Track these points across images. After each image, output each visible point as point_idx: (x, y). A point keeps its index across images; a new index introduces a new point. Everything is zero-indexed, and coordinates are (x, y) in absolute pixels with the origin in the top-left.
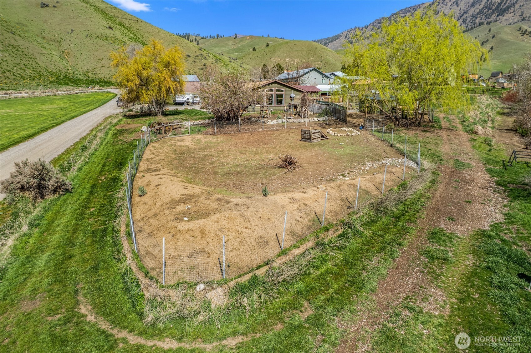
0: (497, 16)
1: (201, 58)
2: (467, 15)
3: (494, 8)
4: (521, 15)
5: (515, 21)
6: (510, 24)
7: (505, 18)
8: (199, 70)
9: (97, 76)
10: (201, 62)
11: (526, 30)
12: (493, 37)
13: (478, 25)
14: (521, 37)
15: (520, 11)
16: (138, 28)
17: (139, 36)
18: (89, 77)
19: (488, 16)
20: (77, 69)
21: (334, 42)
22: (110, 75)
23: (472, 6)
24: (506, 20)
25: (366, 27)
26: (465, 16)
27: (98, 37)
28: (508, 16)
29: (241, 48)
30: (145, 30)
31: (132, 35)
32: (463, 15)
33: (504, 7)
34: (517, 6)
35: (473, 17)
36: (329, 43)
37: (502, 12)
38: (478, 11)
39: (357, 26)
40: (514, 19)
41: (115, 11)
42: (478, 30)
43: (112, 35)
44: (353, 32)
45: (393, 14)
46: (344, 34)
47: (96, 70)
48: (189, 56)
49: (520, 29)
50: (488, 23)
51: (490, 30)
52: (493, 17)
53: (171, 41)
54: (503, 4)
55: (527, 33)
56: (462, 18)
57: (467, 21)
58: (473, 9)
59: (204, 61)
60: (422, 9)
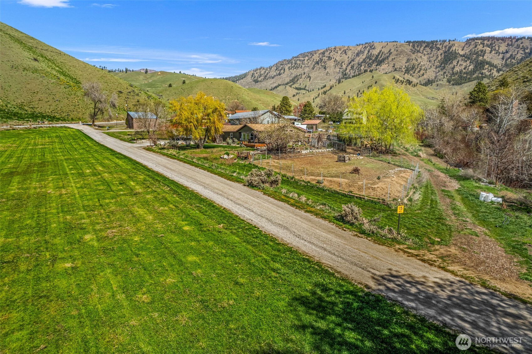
0: (377, 66)
1: (133, 94)
2: (354, 63)
3: (373, 59)
4: (394, 67)
5: (390, 71)
6: (386, 73)
7: (382, 67)
8: (133, 106)
9: (35, 110)
10: (134, 99)
11: (398, 79)
12: (376, 83)
13: (363, 71)
14: (395, 84)
15: (393, 63)
16: (62, 61)
17: (65, 69)
18: (26, 111)
19: (370, 65)
20: (9, 101)
21: (242, 80)
22: (51, 110)
23: (357, 56)
24: (383, 69)
25: (271, 68)
26: (352, 63)
27: (25, 69)
28: (384, 66)
29: (153, 83)
30: (70, 64)
31: (57, 69)
32: (351, 62)
33: (381, 59)
34: (390, 59)
35: (359, 64)
36: (236, 81)
37: (380, 63)
38: (362, 60)
39: (262, 66)
40: (389, 69)
41: (32, 41)
42: (364, 76)
43: (41, 68)
44: (258, 71)
45: (293, 58)
46: (251, 74)
47: (33, 104)
48: (121, 92)
49: (394, 78)
50: (371, 71)
51: (373, 77)
52: (374, 66)
53: (100, 76)
54: (380, 56)
55: (399, 81)
56: (350, 65)
57: (355, 68)
58: (358, 58)
59: (137, 98)
60: (318, 55)
